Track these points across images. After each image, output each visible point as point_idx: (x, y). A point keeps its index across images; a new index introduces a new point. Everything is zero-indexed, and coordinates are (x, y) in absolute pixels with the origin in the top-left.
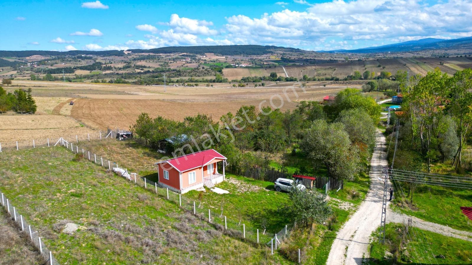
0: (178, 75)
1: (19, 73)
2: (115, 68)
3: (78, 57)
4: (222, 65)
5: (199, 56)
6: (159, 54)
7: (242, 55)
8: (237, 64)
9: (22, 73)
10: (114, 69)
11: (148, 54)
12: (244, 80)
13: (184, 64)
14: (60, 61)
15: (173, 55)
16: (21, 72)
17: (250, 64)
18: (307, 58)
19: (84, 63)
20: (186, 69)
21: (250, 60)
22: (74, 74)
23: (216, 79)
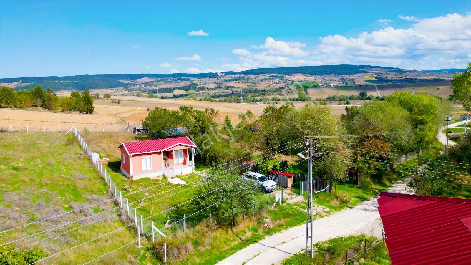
0: (262, 94)
1: (130, 93)
2: (208, 89)
3: (178, 79)
4: (309, 85)
5: (287, 77)
6: (249, 76)
7: (333, 75)
8: (326, 84)
9: (132, 93)
10: (206, 89)
11: (239, 76)
12: (329, 99)
13: (271, 85)
14: (163, 83)
15: (262, 77)
16: (131, 91)
17: (340, 84)
18: (407, 77)
19: (182, 84)
20: (272, 89)
21: (340, 80)
22: (172, 94)
23: (299, 97)
